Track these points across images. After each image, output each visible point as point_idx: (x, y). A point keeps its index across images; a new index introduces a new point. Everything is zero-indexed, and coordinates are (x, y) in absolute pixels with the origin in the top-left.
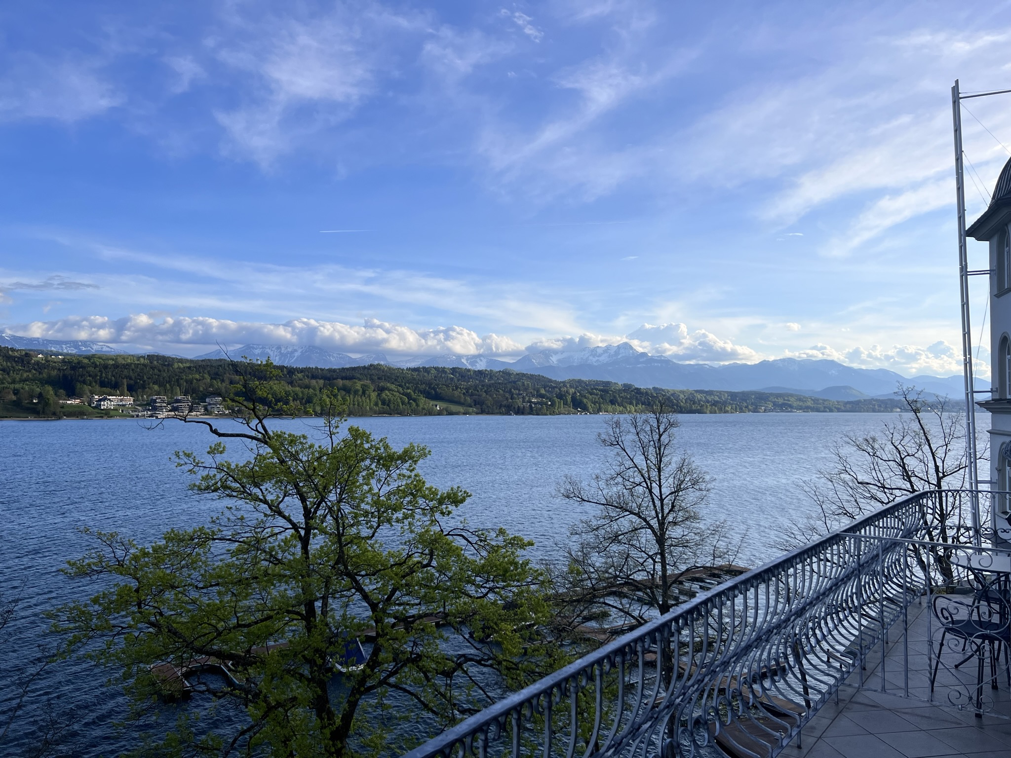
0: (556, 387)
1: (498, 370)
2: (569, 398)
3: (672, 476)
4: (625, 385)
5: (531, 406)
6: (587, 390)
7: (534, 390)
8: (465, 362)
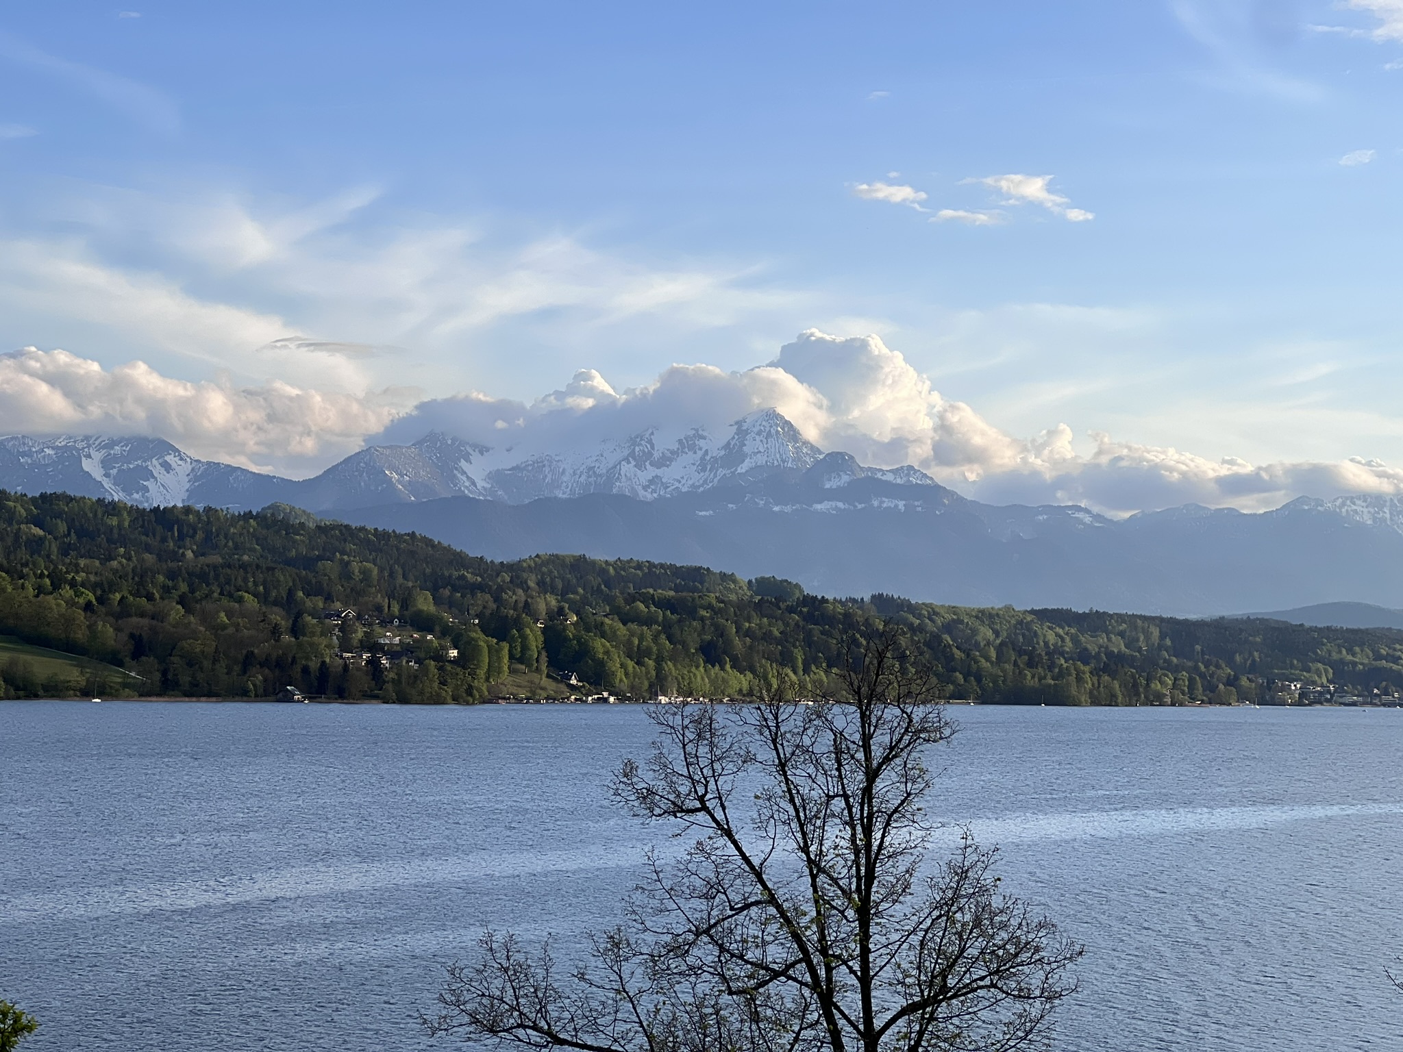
0: (481, 587)
1: (236, 508)
2: (534, 634)
3: (915, 939)
4: (763, 585)
5: (374, 662)
6: (609, 600)
7: (391, 596)
8: (97, 474)
